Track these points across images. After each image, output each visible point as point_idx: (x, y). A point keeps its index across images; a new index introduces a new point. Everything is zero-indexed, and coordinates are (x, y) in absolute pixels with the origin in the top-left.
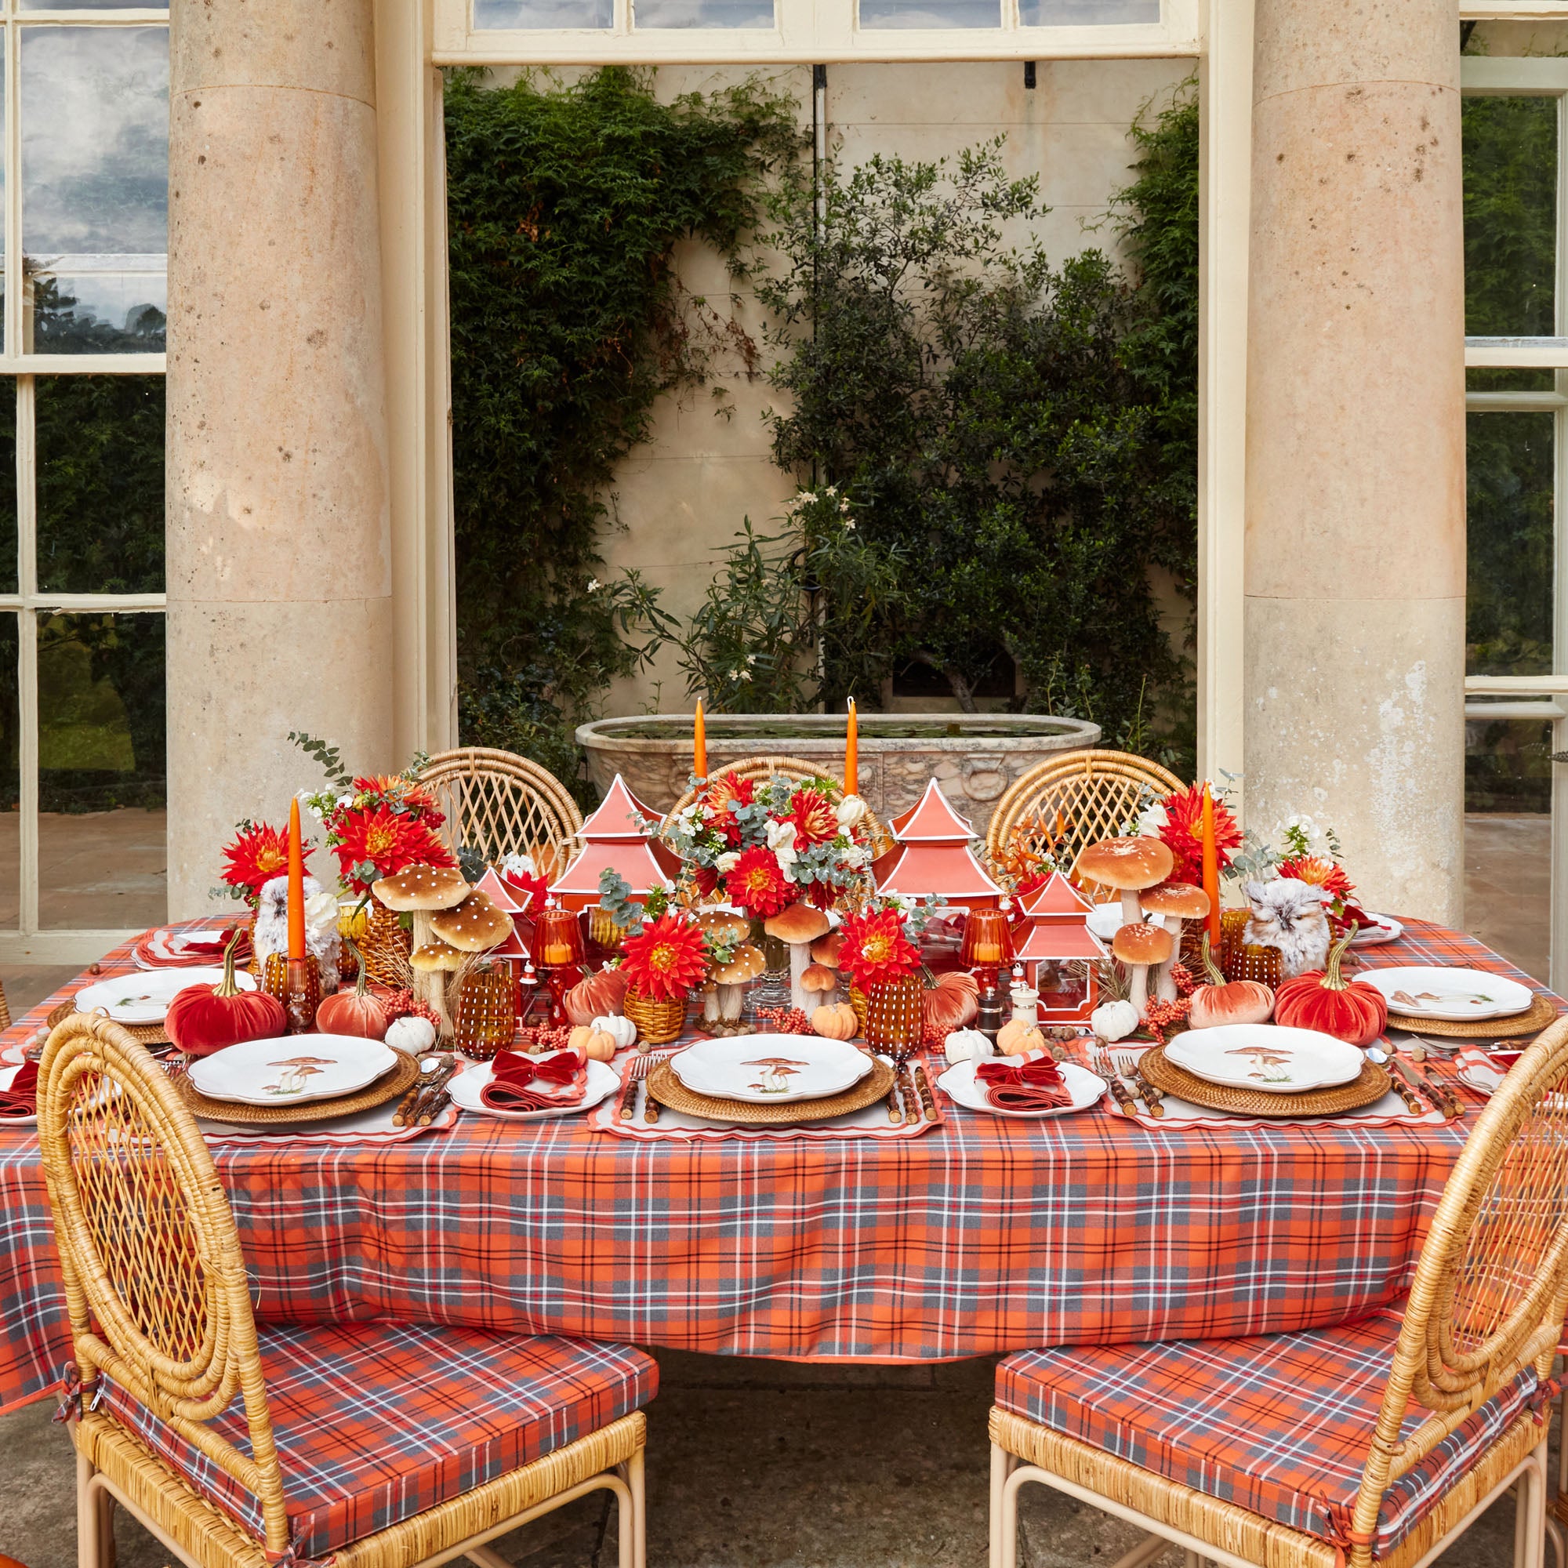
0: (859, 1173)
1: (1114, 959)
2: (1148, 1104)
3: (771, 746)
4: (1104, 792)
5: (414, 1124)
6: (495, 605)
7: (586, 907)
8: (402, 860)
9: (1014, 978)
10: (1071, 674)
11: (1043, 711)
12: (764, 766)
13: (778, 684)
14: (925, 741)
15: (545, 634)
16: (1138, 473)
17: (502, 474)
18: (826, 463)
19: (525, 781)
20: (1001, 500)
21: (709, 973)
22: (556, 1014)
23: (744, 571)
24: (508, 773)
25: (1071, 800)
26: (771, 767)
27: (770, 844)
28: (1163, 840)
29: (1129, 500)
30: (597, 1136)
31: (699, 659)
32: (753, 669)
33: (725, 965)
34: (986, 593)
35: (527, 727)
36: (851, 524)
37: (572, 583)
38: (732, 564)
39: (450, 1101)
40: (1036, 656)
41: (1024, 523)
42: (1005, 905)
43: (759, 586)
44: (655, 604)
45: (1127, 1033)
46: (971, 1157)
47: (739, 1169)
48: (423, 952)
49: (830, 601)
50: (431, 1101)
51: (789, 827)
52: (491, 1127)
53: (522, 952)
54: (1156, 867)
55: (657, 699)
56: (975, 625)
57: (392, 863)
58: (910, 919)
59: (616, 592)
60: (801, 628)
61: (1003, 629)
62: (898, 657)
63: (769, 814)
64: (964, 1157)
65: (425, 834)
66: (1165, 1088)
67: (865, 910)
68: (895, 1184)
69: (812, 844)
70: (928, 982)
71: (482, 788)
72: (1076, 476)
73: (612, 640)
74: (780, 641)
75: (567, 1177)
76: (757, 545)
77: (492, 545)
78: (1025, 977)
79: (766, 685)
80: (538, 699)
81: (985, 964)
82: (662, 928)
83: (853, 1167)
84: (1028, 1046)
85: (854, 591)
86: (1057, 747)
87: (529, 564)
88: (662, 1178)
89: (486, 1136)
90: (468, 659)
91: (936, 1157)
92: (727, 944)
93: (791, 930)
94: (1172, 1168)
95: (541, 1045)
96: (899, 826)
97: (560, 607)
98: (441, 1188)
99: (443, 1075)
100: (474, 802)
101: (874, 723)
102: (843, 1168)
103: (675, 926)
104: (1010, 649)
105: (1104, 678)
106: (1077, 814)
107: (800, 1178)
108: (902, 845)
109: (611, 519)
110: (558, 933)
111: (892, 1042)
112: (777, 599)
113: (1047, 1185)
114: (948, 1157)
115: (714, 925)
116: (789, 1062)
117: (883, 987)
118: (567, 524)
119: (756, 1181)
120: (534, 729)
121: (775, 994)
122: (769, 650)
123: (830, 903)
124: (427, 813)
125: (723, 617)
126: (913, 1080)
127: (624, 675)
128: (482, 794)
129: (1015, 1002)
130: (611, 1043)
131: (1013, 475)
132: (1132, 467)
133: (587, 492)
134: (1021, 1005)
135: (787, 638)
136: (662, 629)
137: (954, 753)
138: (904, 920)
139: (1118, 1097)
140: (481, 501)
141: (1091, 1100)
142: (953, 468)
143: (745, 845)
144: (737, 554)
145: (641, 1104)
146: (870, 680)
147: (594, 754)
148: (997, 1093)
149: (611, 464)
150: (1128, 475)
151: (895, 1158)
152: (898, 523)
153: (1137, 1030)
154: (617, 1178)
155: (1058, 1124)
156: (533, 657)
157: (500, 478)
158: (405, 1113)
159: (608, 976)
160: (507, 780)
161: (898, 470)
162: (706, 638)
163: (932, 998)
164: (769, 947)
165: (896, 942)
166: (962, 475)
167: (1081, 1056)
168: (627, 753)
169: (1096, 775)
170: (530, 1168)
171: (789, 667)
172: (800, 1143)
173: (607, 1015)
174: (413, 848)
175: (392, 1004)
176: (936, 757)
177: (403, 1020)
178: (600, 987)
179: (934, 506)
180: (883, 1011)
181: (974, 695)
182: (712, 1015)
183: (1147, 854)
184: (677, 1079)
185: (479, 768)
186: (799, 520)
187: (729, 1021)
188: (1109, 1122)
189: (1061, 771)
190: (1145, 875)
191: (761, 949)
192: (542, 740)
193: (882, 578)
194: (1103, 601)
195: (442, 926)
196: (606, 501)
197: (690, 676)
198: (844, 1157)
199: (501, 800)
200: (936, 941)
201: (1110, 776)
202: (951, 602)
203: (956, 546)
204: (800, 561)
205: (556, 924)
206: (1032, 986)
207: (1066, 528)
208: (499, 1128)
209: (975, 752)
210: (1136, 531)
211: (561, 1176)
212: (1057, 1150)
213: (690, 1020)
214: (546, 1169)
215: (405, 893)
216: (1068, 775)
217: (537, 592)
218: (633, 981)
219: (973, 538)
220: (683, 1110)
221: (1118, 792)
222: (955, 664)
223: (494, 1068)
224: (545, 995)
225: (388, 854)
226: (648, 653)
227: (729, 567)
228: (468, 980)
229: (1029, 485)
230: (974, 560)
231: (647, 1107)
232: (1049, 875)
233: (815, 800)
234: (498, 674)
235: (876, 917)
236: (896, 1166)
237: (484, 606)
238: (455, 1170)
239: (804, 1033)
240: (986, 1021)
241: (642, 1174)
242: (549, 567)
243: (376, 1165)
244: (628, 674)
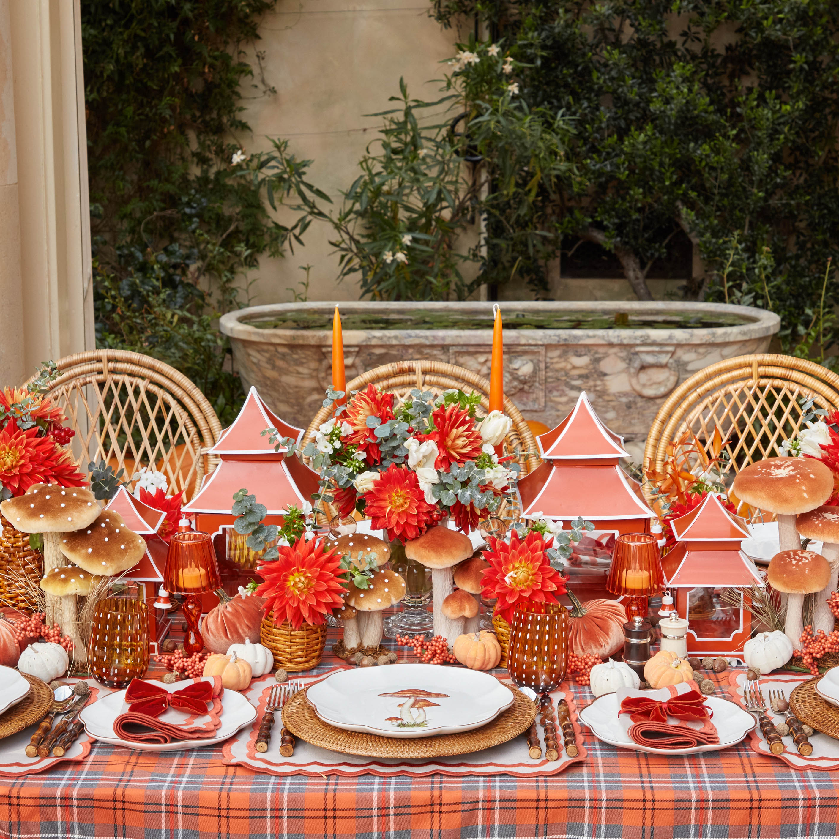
0: (497, 811)
1: (769, 588)
2: (797, 742)
3: (426, 337)
4: (771, 399)
5: (48, 755)
6: (135, 177)
7: (221, 527)
8: (32, 476)
9: (663, 607)
10: (753, 255)
11: (720, 298)
12: (411, 371)
13: (438, 265)
14: (591, 332)
15: (188, 210)
16: (831, 26)
17: (139, 32)
18: (489, 18)
19: (161, 386)
20: (679, 59)
21: (347, 599)
22: (192, 640)
23: (400, 140)
24: (143, 378)
25: (735, 409)
26: (419, 371)
27: (411, 462)
28: (824, 460)
29: (820, 59)
30: (232, 769)
31: (352, 238)
32: (409, 251)
33: (364, 591)
34: (661, 164)
35: (169, 316)
36: (514, 89)
37: (217, 153)
38: (387, 132)
39: (83, 732)
40: (715, 235)
41: (705, 84)
42: (656, 528)
43: (416, 157)
44: (305, 178)
45: (780, 665)
46: (610, 796)
47: (375, 806)
48: (54, 576)
49: (492, 172)
50: (65, 731)
51: (431, 446)
52: (126, 758)
53: (156, 576)
54: (813, 492)
55: (306, 285)
56: (649, 200)
57: (21, 481)
58: (556, 544)
59: (262, 165)
60: (462, 203)
61: (679, 204)
62: (566, 236)
63: (410, 431)
64: (604, 797)
65: (52, 451)
66: (817, 726)
67: (509, 534)
68: (534, 822)
69: (454, 463)
70: (575, 609)
71: (116, 393)
72: (762, 31)
73: (260, 216)
74: (438, 219)
75: (201, 811)
76: (415, 112)
77: (130, 110)
78: (675, 606)
79: (423, 267)
80: (181, 282)
81: (633, 591)
82: (299, 552)
83: (490, 805)
84: (676, 678)
85: (518, 161)
86: (732, 339)
87: (169, 132)
88: (297, 813)
89: (120, 768)
90: (107, 237)
91: (575, 795)
92: (366, 569)
93: (432, 554)
94: (817, 810)
95: (176, 673)
96: (547, 443)
97: (204, 180)
98: (76, 821)
99: (77, 703)
100: (108, 409)
101: (537, 312)
102: (480, 805)
103: (312, 551)
104: (686, 227)
105: (787, 259)
106: (742, 423)
107: (436, 816)
108: (550, 464)
109: (257, 81)
110: (191, 557)
111: (536, 673)
112: (434, 173)
113: (689, 826)
114: (587, 796)
115: (353, 549)
116: (429, 694)
117: (527, 616)
118: (210, 87)
119: (392, 818)
120: (176, 319)
121: (417, 620)
122: (426, 228)
123: (474, 526)
124: (55, 428)
125: (378, 192)
126: (556, 714)
127: (273, 254)
128: (117, 400)
129: (664, 632)
130: (247, 672)
131: (694, 29)
132: (824, 20)
133: (230, 50)
134: (670, 636)
135: (447, 214)
136: (312, 206)
137: (622, 346)
138: (549, 545)
139: (766, 734)
140: (117, 61)
141: (738, 737)
142: (628, 22)
143: (385, 463)
144: (392, 121)
145: (277, 736)
146: (535, 260)
147: (240, 345)
148: (640, 730)
149: (255, 19)
150: (819, 30)
151: (534, 796)
152: (566, 85)
153: (790, 662)
154: (251, 814)
155: (703, 762)
156: (176, 235)
157: (136, 36)
158: (38, 743)
159: (244, 602)
160: (143, 385)
161: (567, 25)
162: (361, 214)
163: (578, 626)
164: (410, 571)
165: (540, 569)
166: (637, 31)
167: (731, 689)
168: (274, 345)
169: (763, 382)
170: (163, 802)
171: (450, 247)
172: (437, 779)
173: (244, 643)
174: (42, 465)
175: (24, 629)
176: (601, 350)
177: (36, 645)
178: (236, 613)
179: (606, 65)
180: (526, 642)
181: (648, 276)
182: (351, 643)
183: (805, 477)
184: (313, 711)
185: (113, 371)
186: (459, 83)
187: (369, 649)
188: (755, 760)
189: (725, 377)
190: (802, 499)
191: (402, 574)
192: (185, 329)
193: (548, 148)
194: (788, 173)
195: (72, 549)
196: (251, 61)
197: (343, 257)
198: (481, 794)
199: (136, 406)
200: (586, 563)
201: (778, 383)
202: (623, 175)
203: (630, 111)
204: (461, 128)
205: (189, 546)
206: (682, 616)
207: (750, 90)
208: (133, 759)
209: (644, 344)
210: (827, 93)
211: (195, 811)
212: (700, 789)
213: (329, 646)
214: (180, 803)
215: (34, 514)
216: (733, 381)
217: (179, 163)
218: (270, 608)
219: (649, 101)
220: (319, 743)
221: (786, 400)
222: (626, 243)
223: (128, 698)
224: (179, 619)
225: (16, 471)
226: (297, 231)
227: (383, 136)
228: (100, 605)
229: (711, 41)
230: (649, 128)
231: (283, 740)
232: (704, 495)
233: (458, 416)
234: (139, 254)
235: (520, 541)
236: (534, 804)
237: (123, 179)
238: (90, 803)
239: (445, 663)
240: (633, 651)
241: (277, 810)
242: (192, 135)
243: (10, 797)
244: (278, 253)
